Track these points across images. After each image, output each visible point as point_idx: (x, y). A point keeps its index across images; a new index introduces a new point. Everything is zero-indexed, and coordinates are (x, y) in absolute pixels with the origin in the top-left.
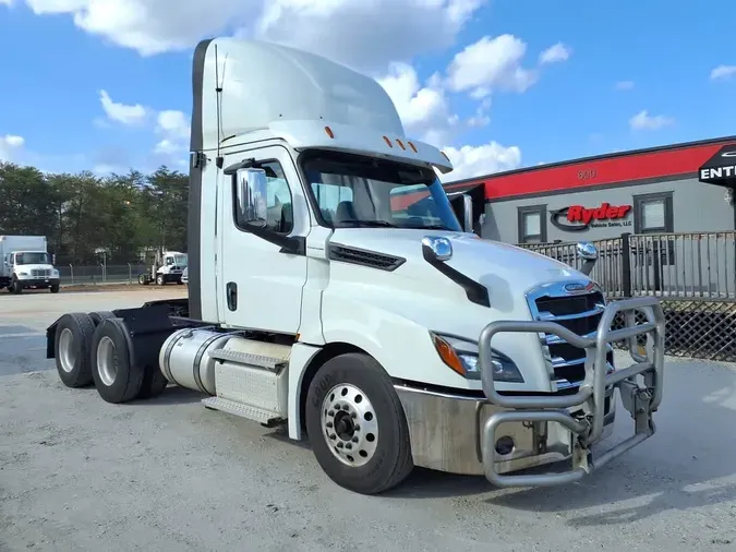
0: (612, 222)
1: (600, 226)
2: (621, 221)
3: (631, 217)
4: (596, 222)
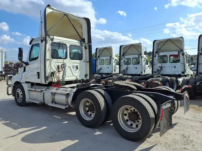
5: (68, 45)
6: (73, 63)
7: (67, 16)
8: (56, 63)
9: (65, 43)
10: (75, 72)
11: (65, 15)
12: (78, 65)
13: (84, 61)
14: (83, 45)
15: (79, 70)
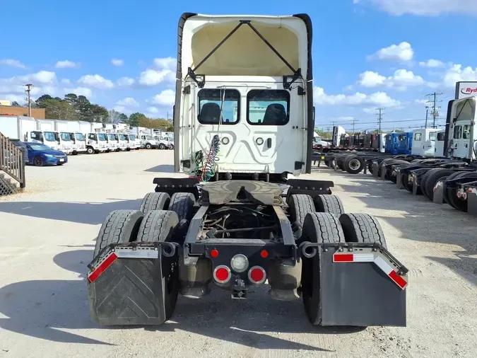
5: (244, 93)
6: (256, 133)
7: (249, 24)
8: (210, 132)
9: (236, 88)
10: (263, 153)
11: (243, 22)
12: (273, 137)
13: (294, 128)
14: (292, 85)
15: (276, 150)
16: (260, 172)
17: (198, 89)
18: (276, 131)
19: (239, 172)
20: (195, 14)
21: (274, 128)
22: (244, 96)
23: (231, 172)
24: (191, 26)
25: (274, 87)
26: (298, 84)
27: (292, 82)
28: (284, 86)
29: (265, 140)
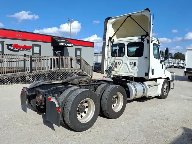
0: (26, 50)
1: (23, 51)
2: (28, 50)
3: (31, 49)
4: (21, 49)
5: (126, 44)
6: (130, 60)
7: (130, 17)
9: (123, 43)
10: (133, 69)
11: (128, 16)
12: (136, 61)
13: (145, 58)
14: (145, 39)
15: (138, 67)
16: (131, 76)
17: (112, 44)
18: (138, 59)
19: (124, 76)
20: (111, 18)
21: (137, 58)
22: (126, 46)
23: (121, 75)
24: (111, 21)
25: (137, 41)
26: (147, 39)
27: (145, 38)
28: (141, 40)
29: (133, 63)
